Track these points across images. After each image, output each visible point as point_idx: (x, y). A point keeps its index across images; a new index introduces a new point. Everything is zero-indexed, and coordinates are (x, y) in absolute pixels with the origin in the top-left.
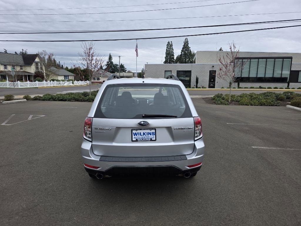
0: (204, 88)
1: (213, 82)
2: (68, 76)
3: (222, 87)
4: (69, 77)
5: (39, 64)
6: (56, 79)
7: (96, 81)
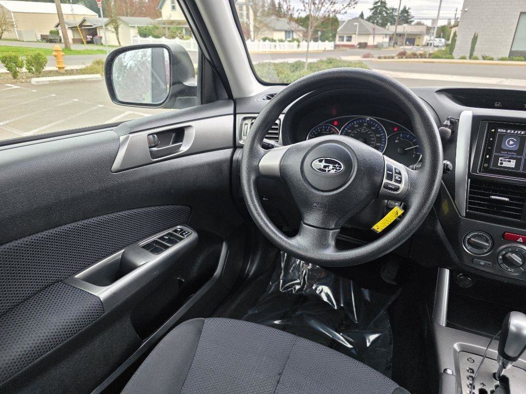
2: (293, 32)
4: (294, 34)
5: (244, 8)
6: (270, 37)
7: (345, 43)
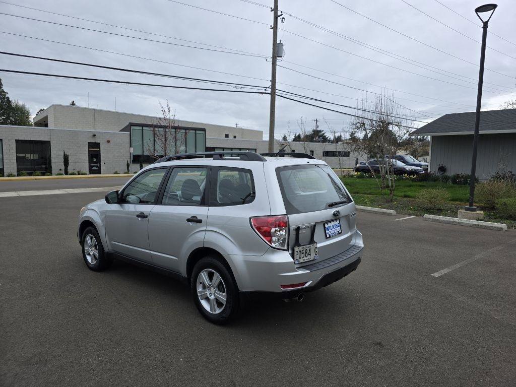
0: (82, 174)
1: (95, 163)
3: (115, 171)
